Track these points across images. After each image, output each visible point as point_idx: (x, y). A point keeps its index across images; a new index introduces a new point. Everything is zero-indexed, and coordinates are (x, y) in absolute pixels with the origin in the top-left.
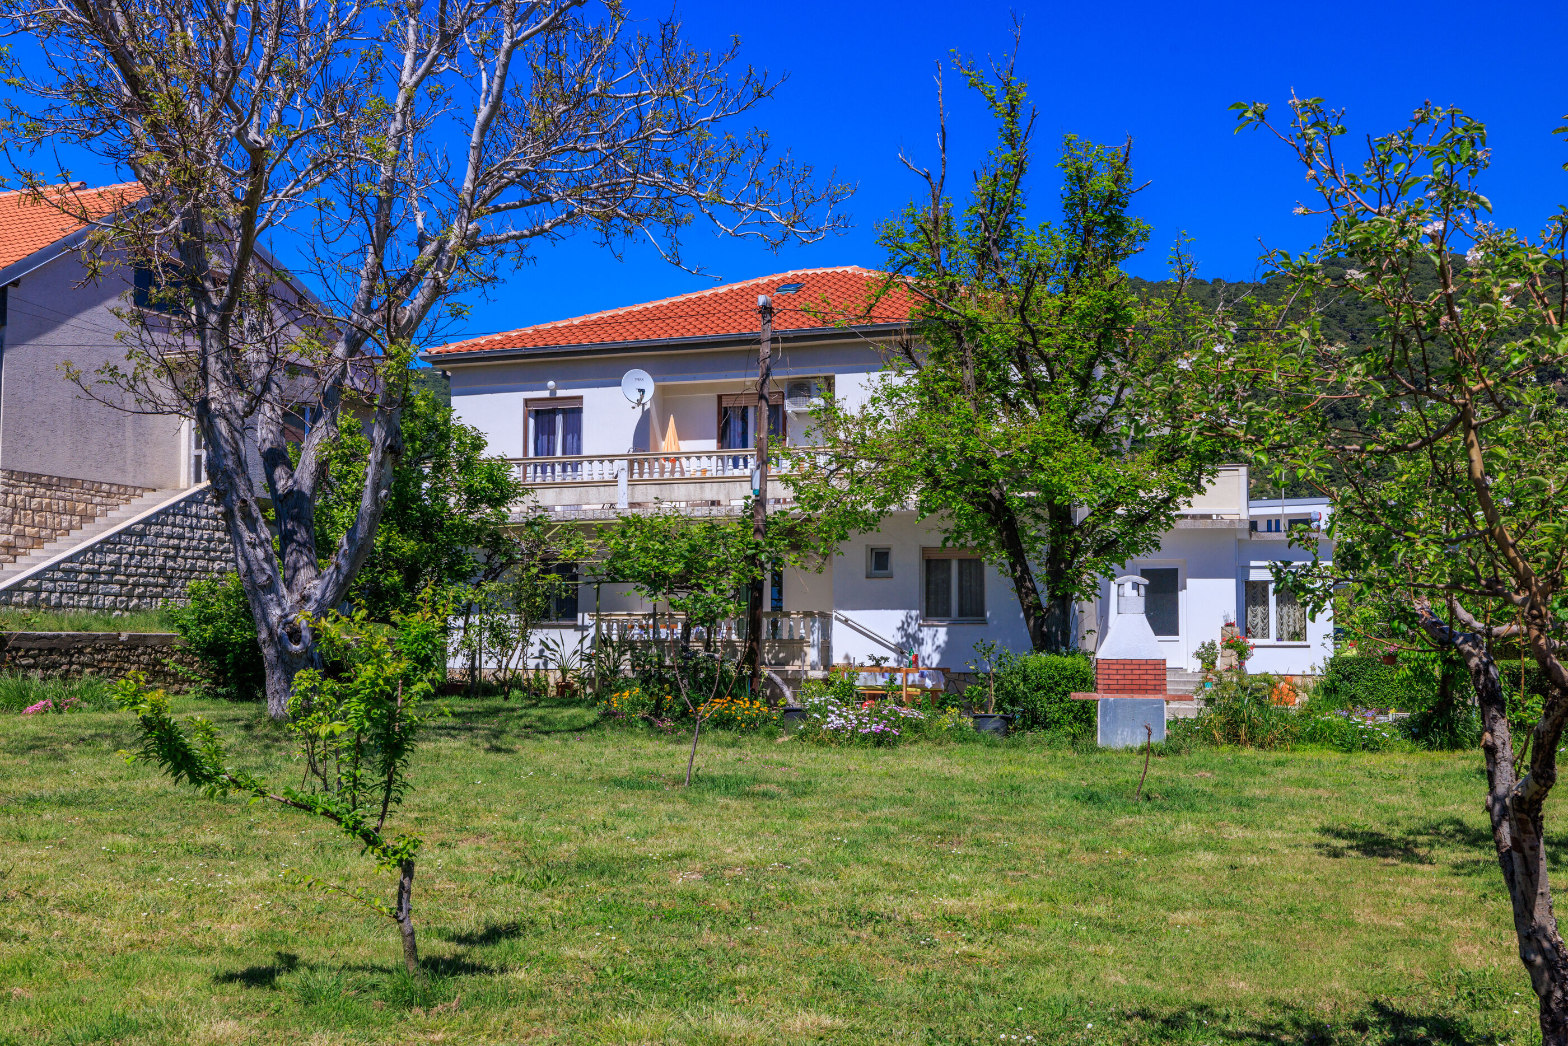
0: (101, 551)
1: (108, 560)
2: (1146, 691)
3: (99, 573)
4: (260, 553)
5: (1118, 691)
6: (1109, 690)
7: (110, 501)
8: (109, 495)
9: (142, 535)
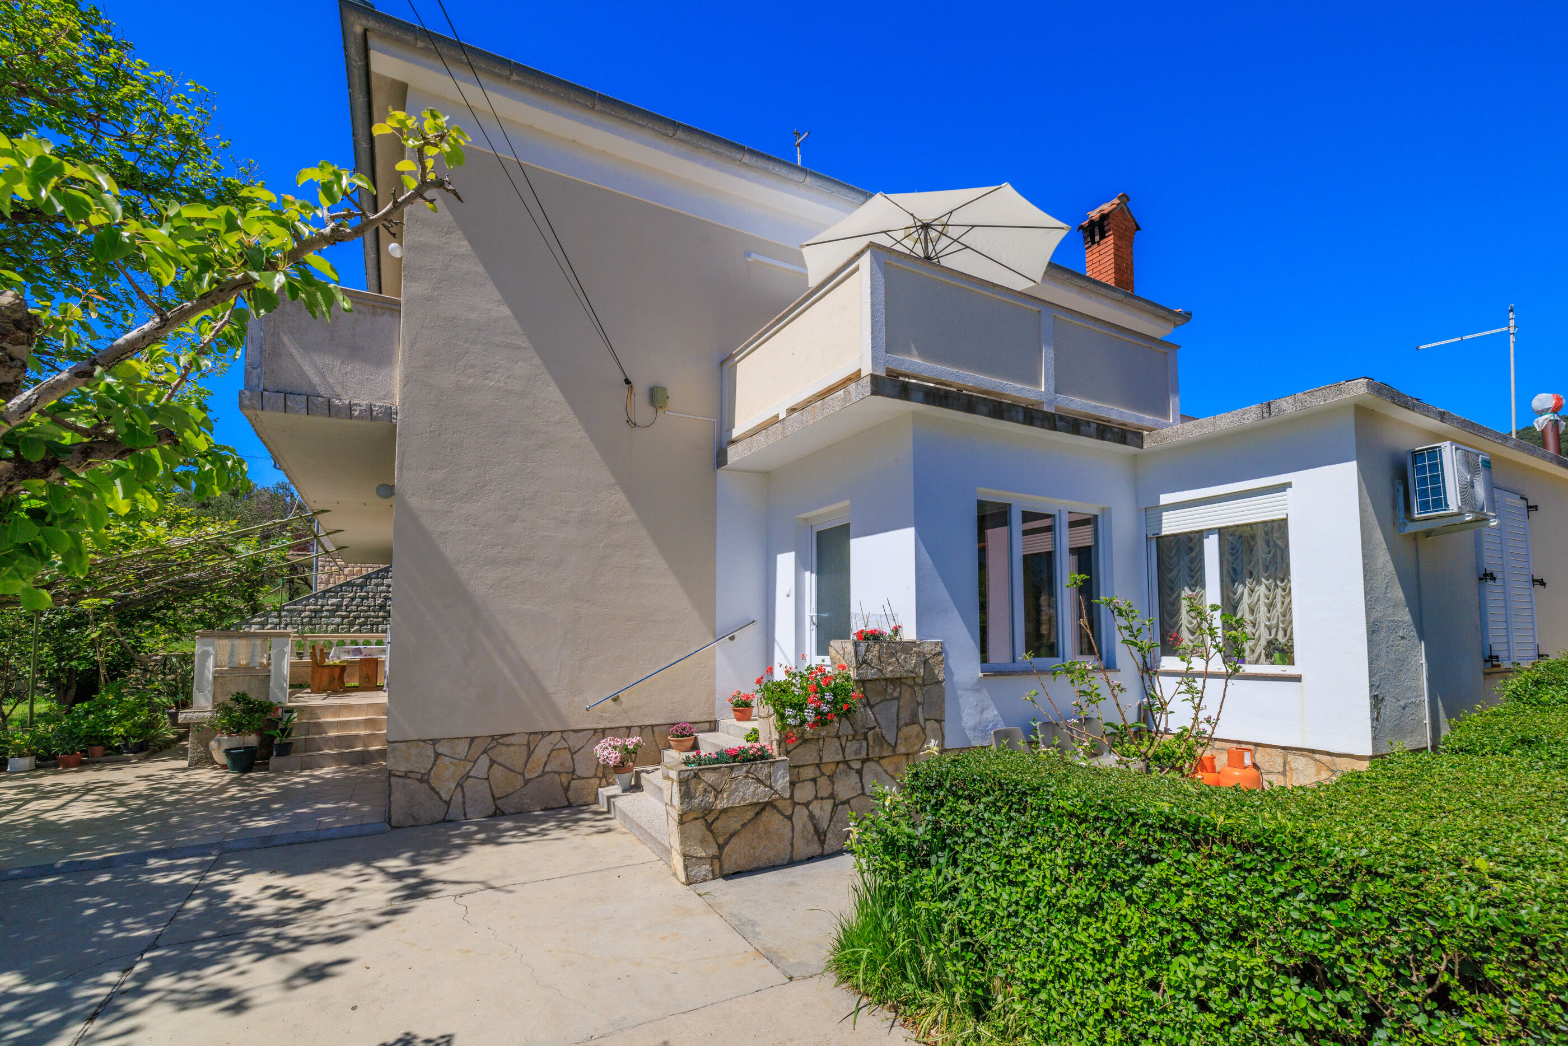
9: (363, 585)
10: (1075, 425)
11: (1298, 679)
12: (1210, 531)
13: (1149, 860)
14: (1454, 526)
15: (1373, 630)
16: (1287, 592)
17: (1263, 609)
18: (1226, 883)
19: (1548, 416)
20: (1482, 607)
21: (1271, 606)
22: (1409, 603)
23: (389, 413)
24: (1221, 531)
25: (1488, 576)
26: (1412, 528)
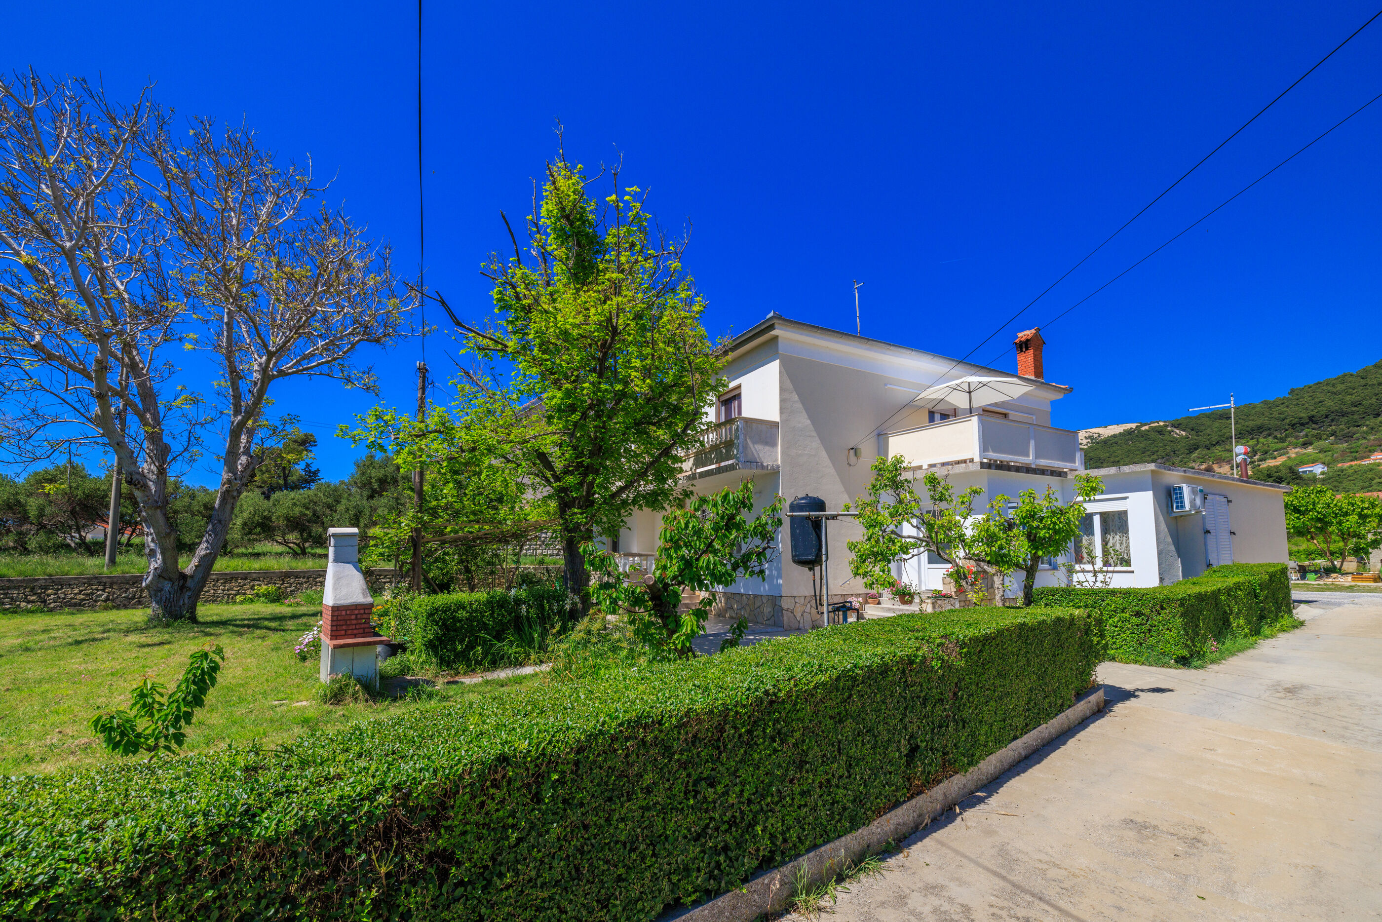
10: (1042, 472)
11: (1133, 572)
12: (1097, 513)
13: (1103, 601)
14: (1188, 515)
15: (1160, 553)
16: (1128, 538)
17: (1118, 545)
18: (1121, 602)
19: (1242, 456)
20: (1205, 544)
21: (1121, 544)
22: (1174, 544)
23: (778, 467)
24: (1101, 514)
25: (1208, 532)
26: (1174, 515)
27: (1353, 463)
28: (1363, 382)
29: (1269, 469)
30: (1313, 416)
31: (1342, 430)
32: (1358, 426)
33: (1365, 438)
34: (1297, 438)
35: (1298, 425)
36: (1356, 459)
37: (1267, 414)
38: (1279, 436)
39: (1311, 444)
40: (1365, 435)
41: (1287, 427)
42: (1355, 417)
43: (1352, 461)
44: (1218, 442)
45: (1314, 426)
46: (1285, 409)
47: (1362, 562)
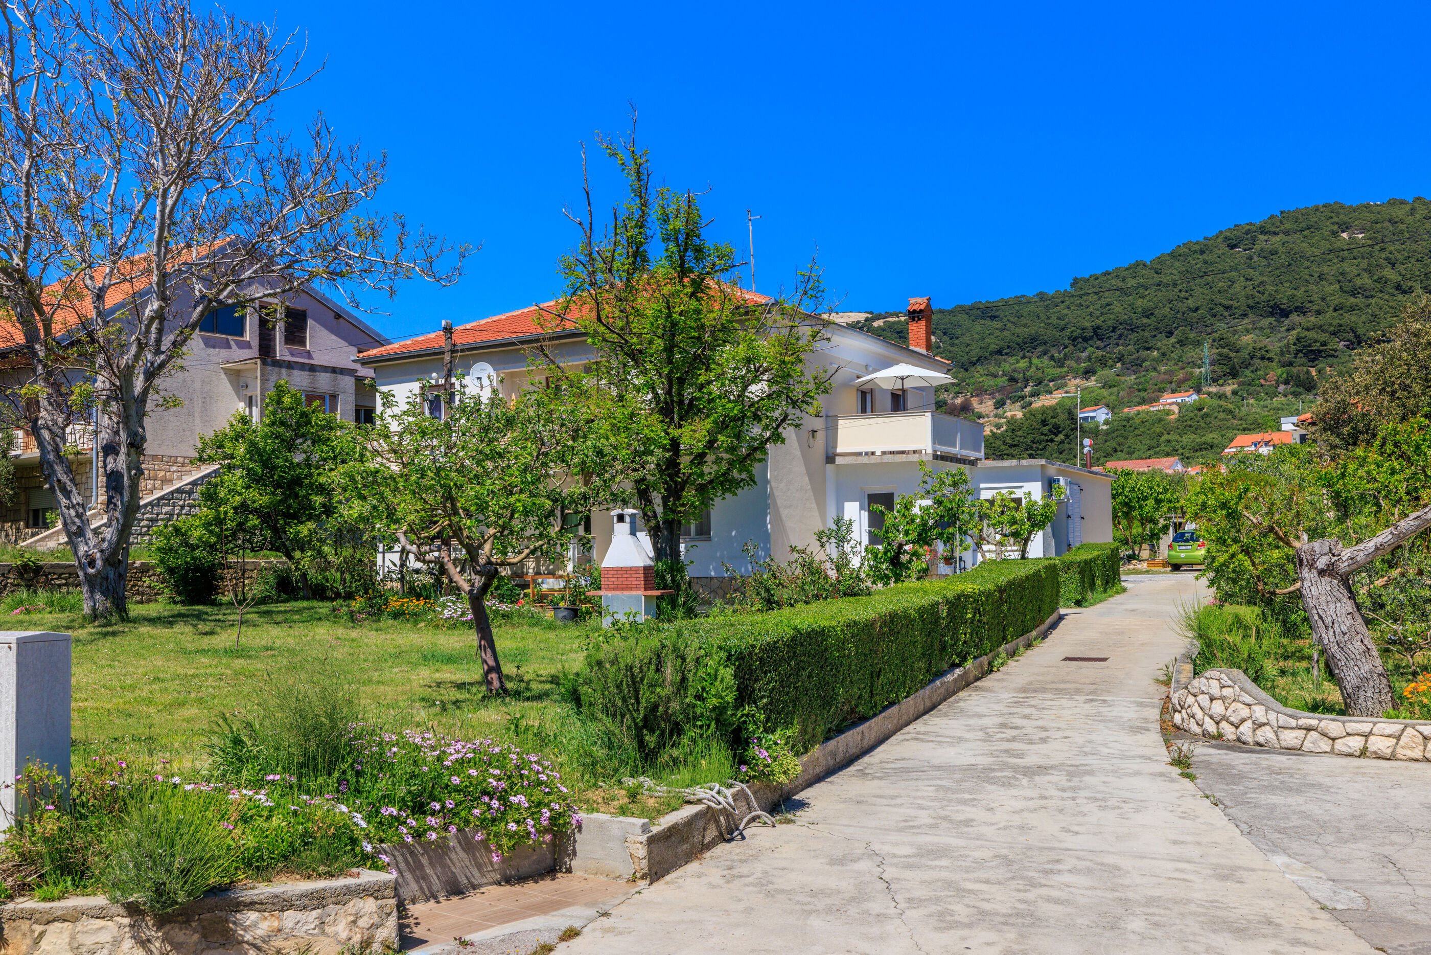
0: (158, 505)
1: (164, 511)
2: (631, 589)
3: (157, 520)
4: (72, 512)
5: (614, 589)
6: (608, 588)
7: (184, 469)
8: (183, 465)
9: (190, 493)
10: (964, 461)
25: (1069, 517)
27: (1140, 408)
28: (1157, 278)
29: (1044, 410)
30: (1098, 328)
31: (1131, 354)
32: (1148, 349)
33: (1155, 369)
34: (1078, 361)
35: (1081, 339)
36: (1143, 402)
37: (1043, 317)
38: (1056, 355)
39: (1094, 373)
40: (1155, 365)
41: (1067, 342)
42: (1146, 334)
43: (1139, 404)
44: (978, 360)
45: (1099, 342)
46: (1066, 311)
47: (1153, 550)
